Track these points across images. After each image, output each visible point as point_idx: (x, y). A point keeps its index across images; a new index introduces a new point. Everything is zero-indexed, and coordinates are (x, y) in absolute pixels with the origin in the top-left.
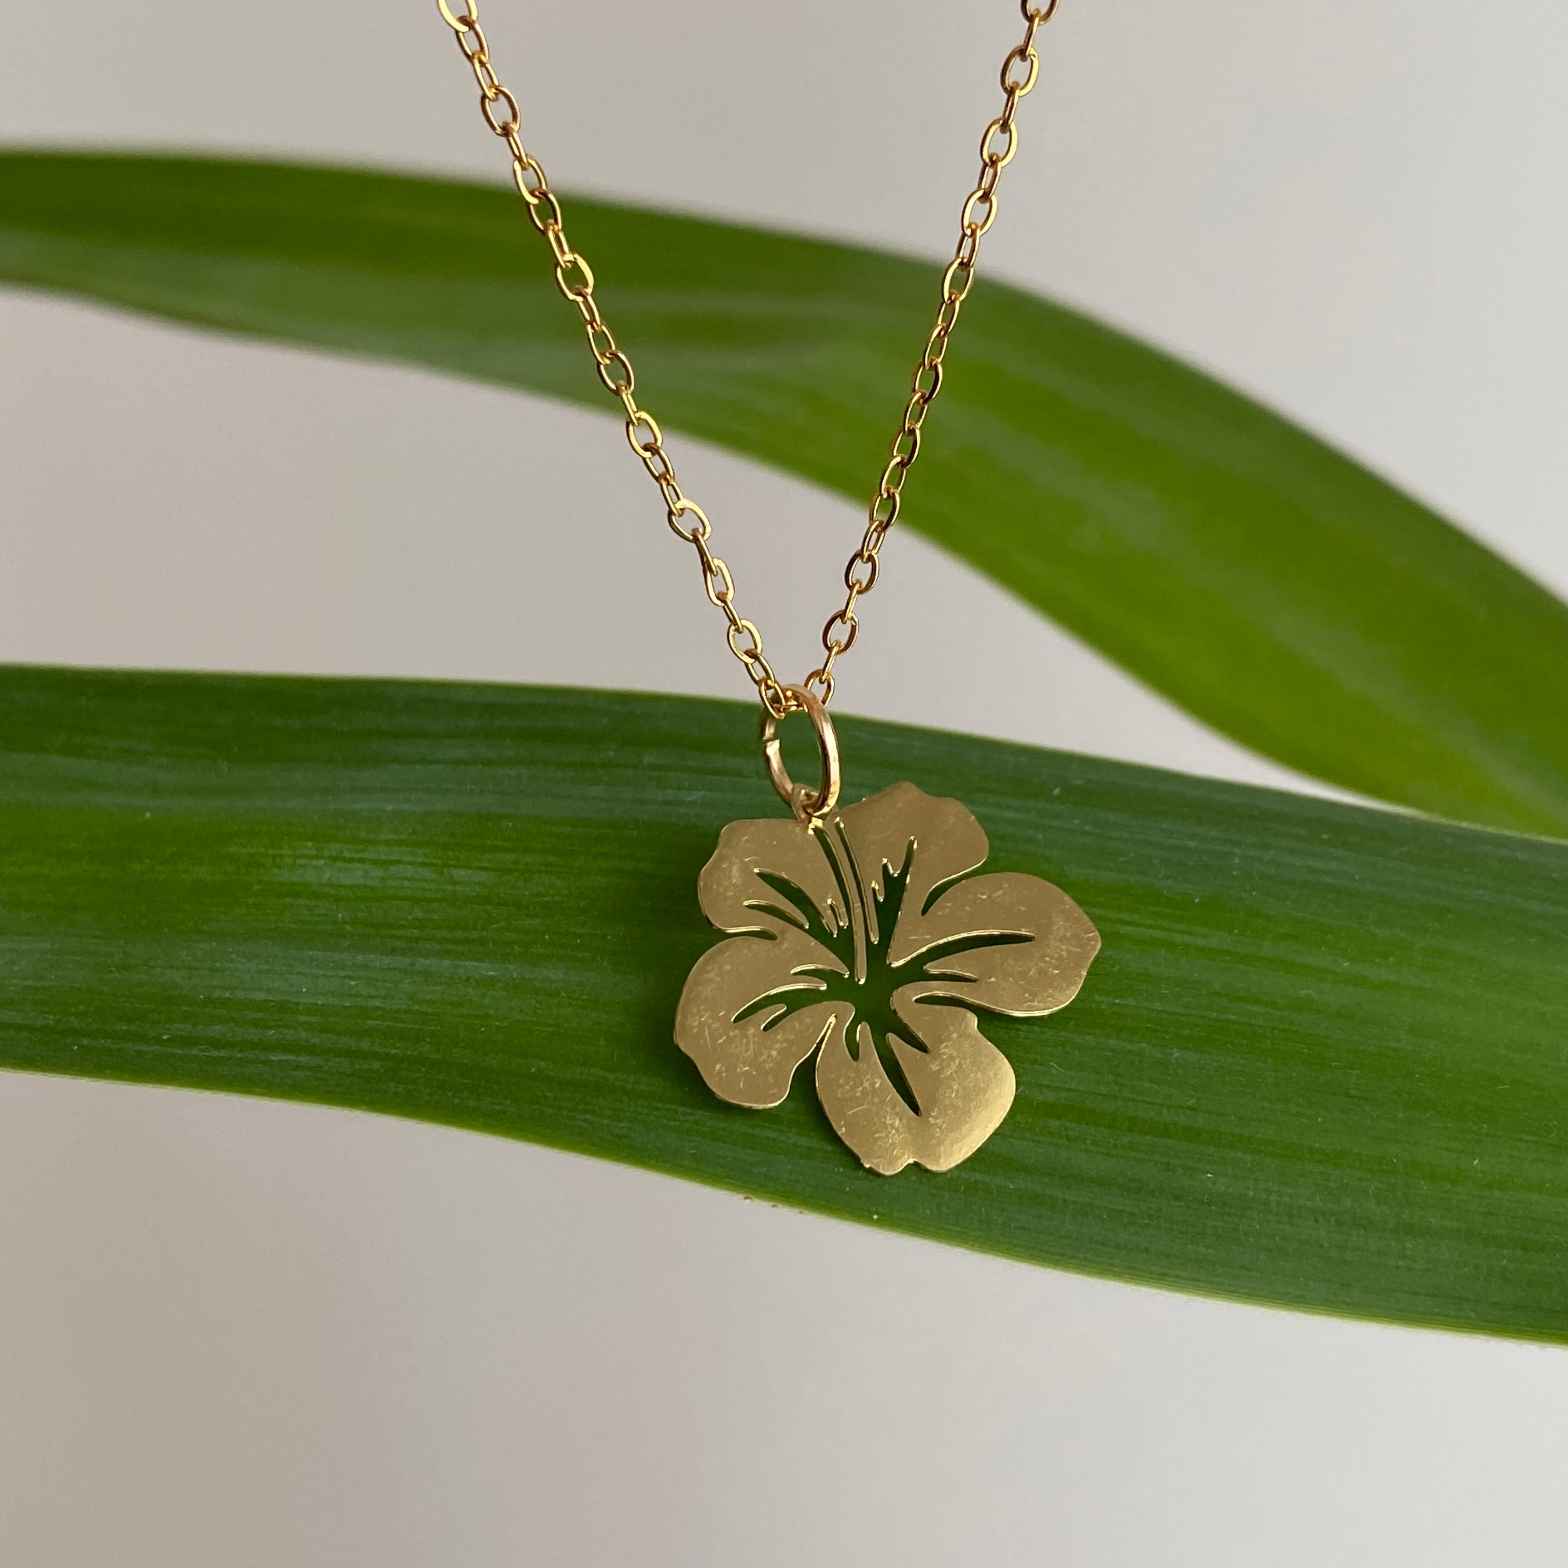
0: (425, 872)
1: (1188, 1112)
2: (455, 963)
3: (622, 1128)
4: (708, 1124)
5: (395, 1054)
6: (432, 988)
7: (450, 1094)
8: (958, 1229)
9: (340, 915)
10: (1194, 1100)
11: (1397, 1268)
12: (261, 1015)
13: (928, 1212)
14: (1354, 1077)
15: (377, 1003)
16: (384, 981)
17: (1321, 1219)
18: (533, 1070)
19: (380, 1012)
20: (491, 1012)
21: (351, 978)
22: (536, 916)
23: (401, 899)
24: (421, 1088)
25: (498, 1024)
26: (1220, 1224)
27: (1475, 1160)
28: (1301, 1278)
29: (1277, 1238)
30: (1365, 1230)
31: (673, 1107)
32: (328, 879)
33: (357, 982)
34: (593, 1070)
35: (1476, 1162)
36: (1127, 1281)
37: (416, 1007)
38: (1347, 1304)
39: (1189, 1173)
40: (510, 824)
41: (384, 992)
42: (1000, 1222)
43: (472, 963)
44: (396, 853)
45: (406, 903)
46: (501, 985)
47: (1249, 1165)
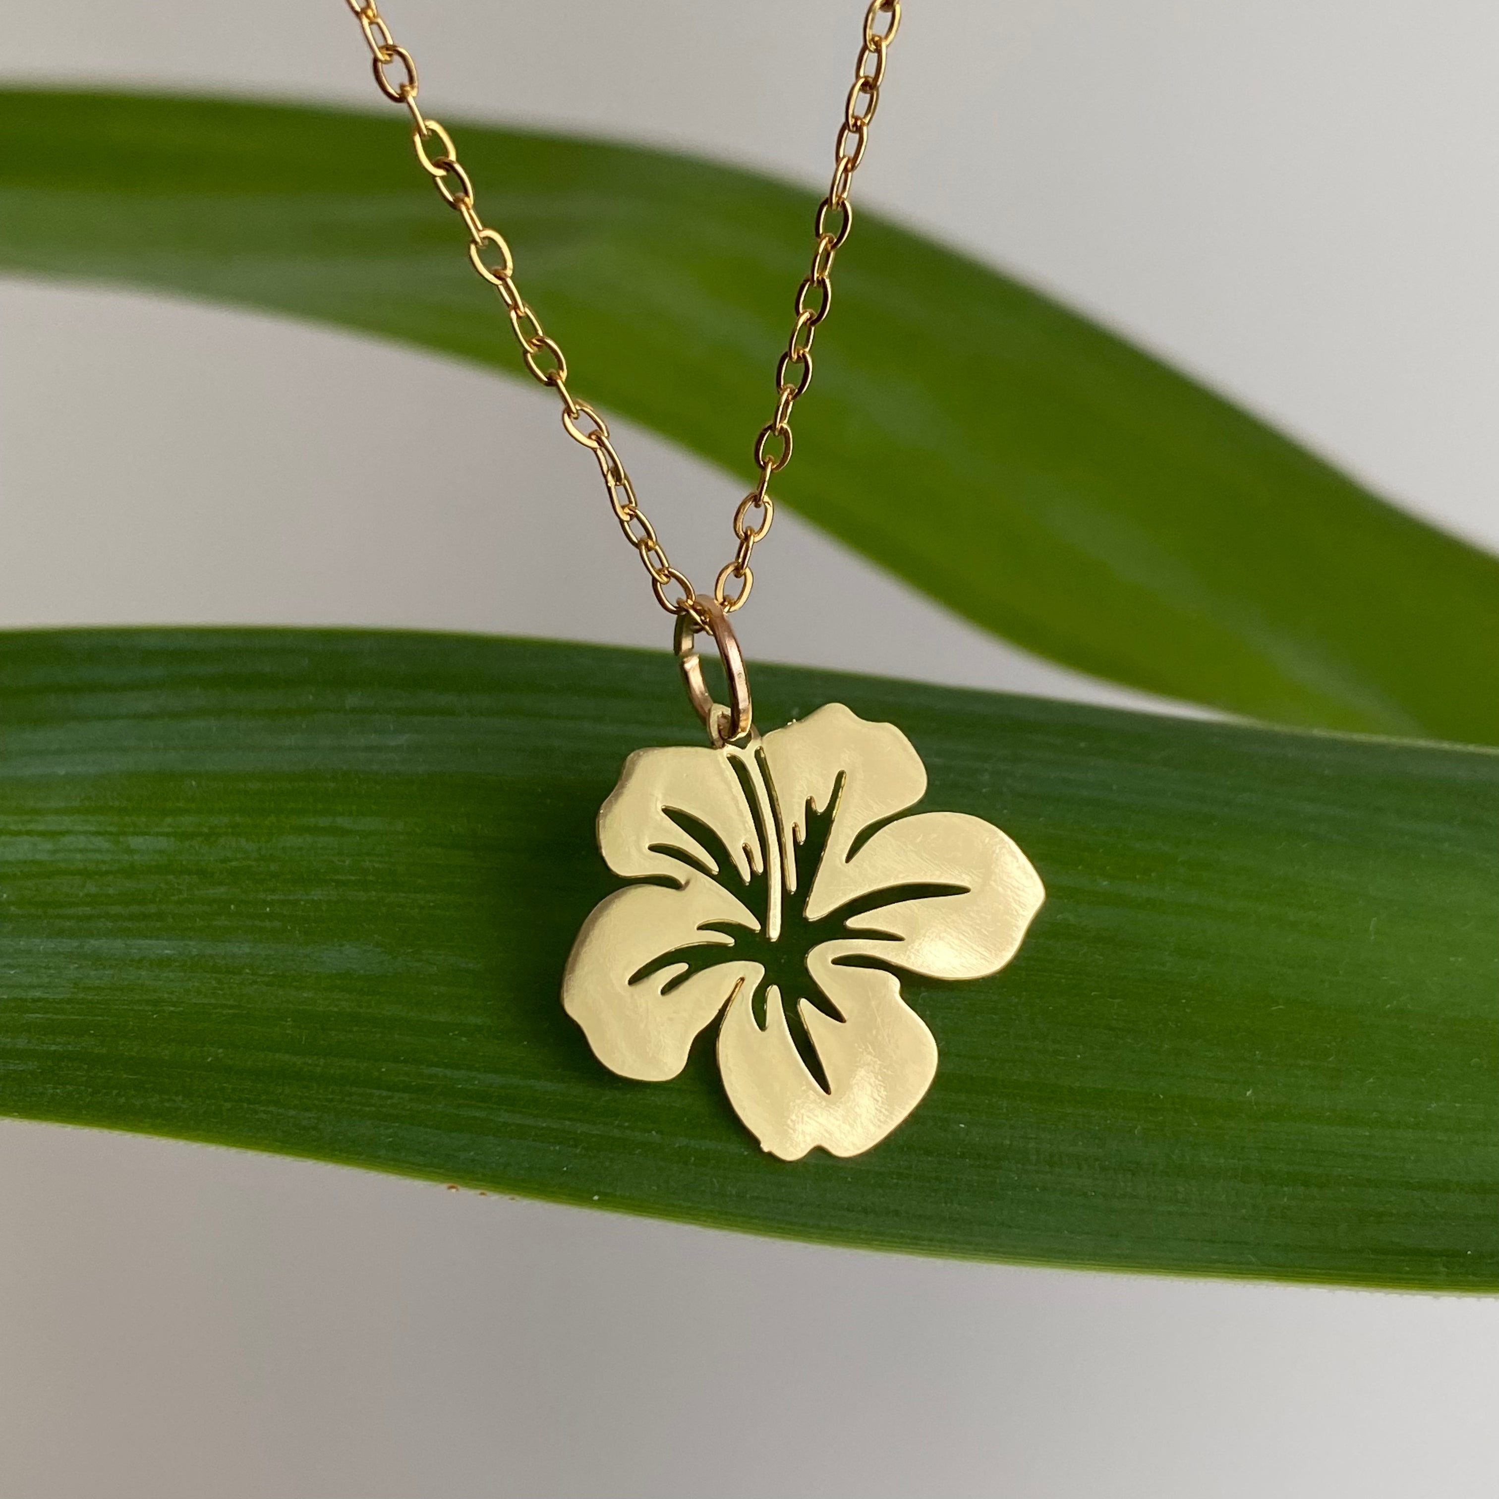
0: (101, 842)
2: (128, 942)
3: (309, 1119)
4: (409, 1107)
5: (55, 1051)
6: (100, 973)
7: (115, 1092)
8: (689, 1204)
9: (5, 896)
11: (1169, 1213)
13: (655, 1188)
14: (1116, 1007)
15: (38, 994)
16: (48, 968)
17: (1084, 1166)
18: (209, 1060)
19: (40, 1004)
20: (166, 996)
21: (11, 967)
22: (221, 884)
23: (73, 873)
24: (82, 1088)
25: (171, 1009)
26: (976, 1178)
27: (1249, 1090)
28: (1066, 1232)
29: (1037, 1189)
30: (1133, 1175)
31: (368, 1091)
33: (18, 970)
34: (277, 1055)
35: (1248, 1093)
36: (877, 1249)
37: (81, 995)
39: (940, 1124)
40: (194, 783)
41: (47, 980)
42: (734, 1193)
43: (148, 941)
44: (66, 822)
45: (78, 877)
46: (177, 964)
47: (1005, 1110)
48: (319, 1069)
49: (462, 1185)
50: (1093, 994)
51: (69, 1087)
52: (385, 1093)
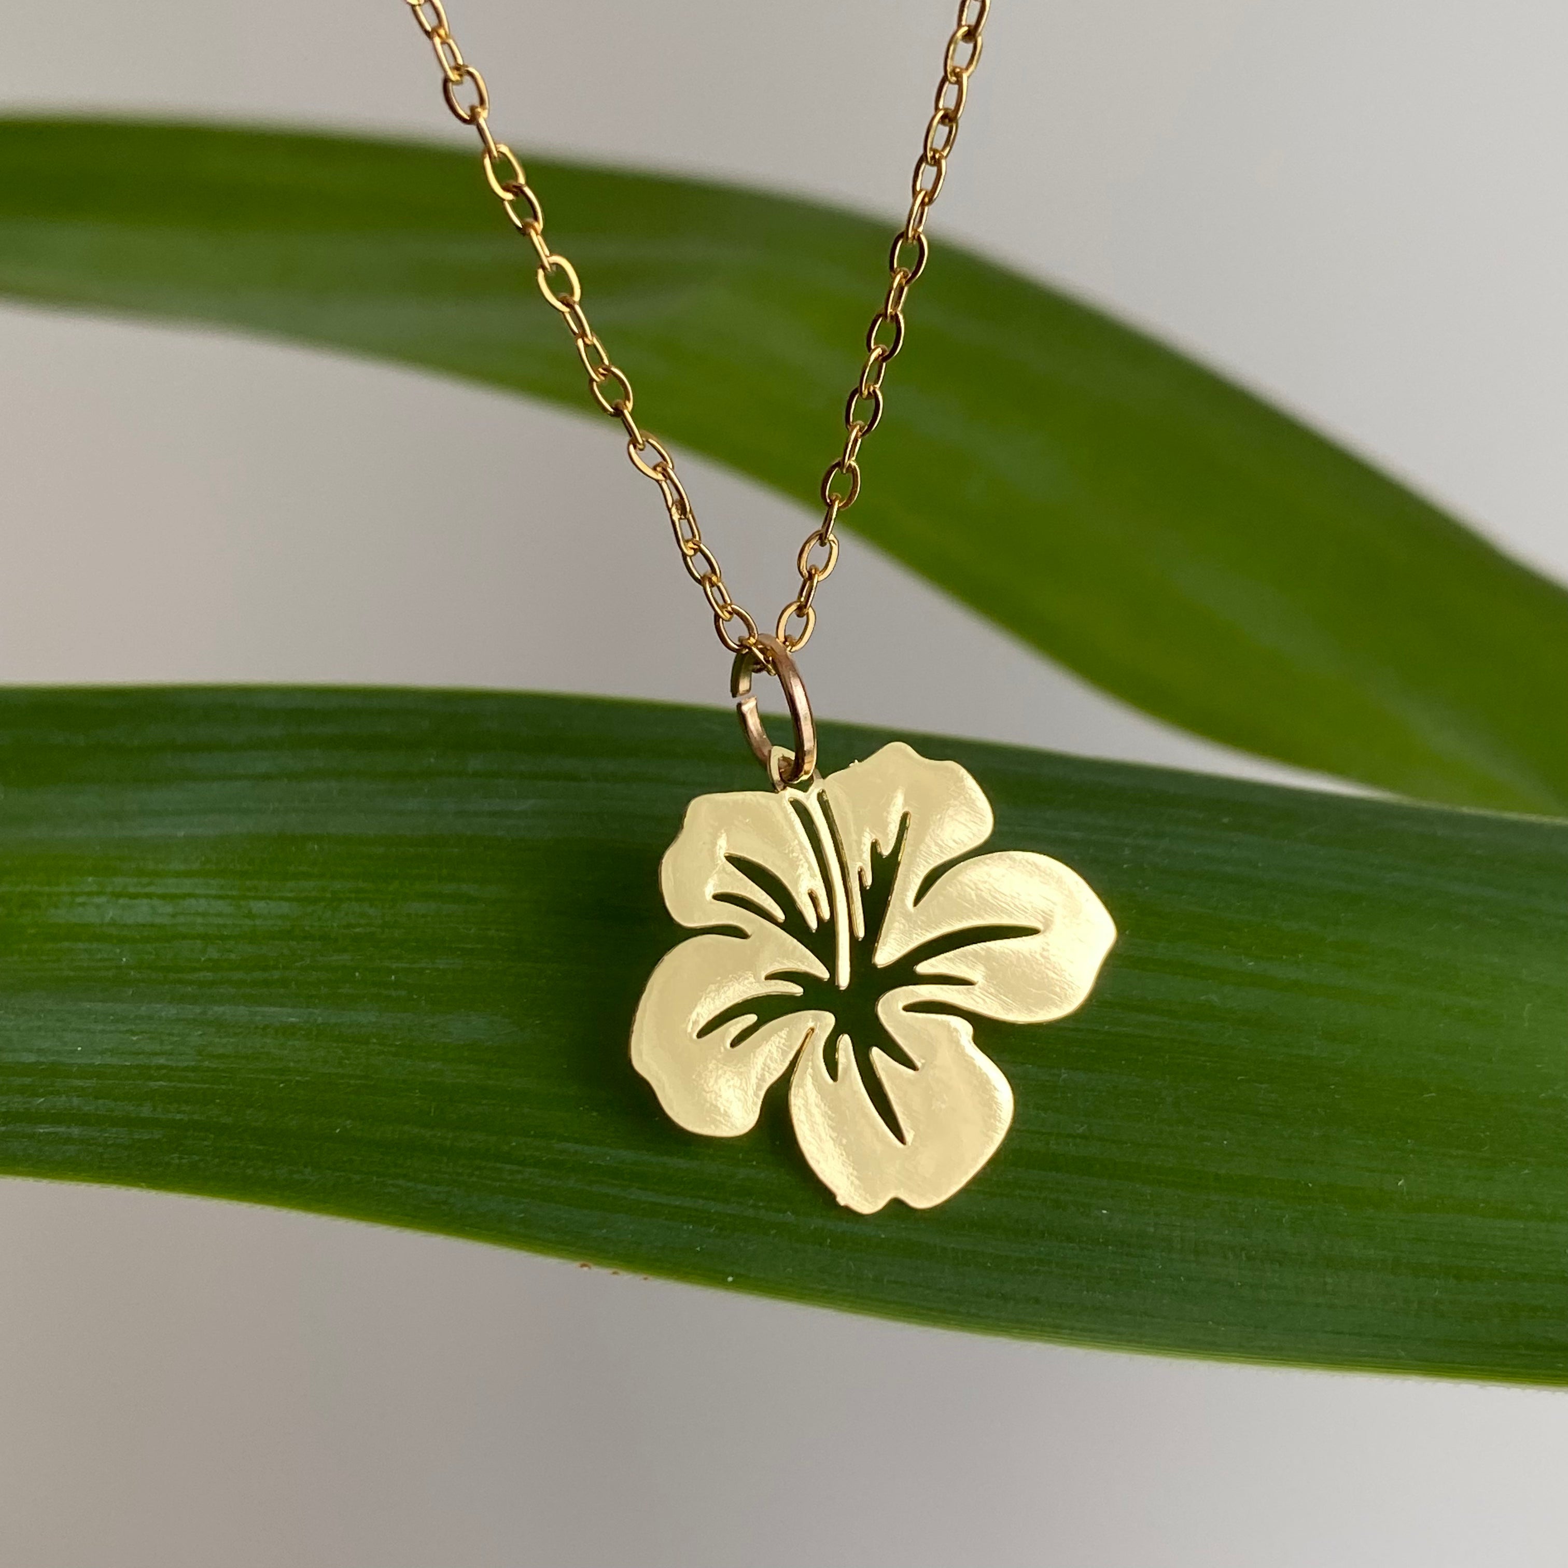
0: (222, 906)
1: (1078, 1140)
2: (252, 1009)
3: (439, 1193)
4: (539, 1183)
5: (180, 1120)
6: (224, 1041)
7: (242, 1163)
8: (825, 1287)
9: (124, 959)
10: (1086, 1126)
11: (1318, 1305)
12: (28, 1080)
13: (790, 1270)
14: (1263, 1092)
15: (162, 1061)
16: (170, 1034)
17: (1230, 1255)
18: (338, 1130)
19: (164, 1071)
20: (292, 1064)
21: (133, 1033)
22: (344, 950)
23: (193, 938)
24: (209, 1158)
25: (298, 1078)
26: (1118, 1265)
27: (1400, 1180)
28: (1210, 1323)
29: (1182, 1278)
30: (1281, 1265)
31: (498, 1165)
32: (112, 918)
33: (140, 1037)
34: (406, 1128)
35: (1400, 1183)
36: (1015, 1337)
37: (206, 1064)
38: (1263, 1348)
39: (1082, 1210)
40: (316, 847)
41: (170, 1047)
42: (871, 1276)
43: (273, 1009)
44: (187, 885)
45: (198, 942)
46: (303, 1033)
47: (1149, 1197)
48: (448, 1143)
49: (596, 1264)
50: (1239, 1078)
51: (197, 1158)
52: (515, 1168)
